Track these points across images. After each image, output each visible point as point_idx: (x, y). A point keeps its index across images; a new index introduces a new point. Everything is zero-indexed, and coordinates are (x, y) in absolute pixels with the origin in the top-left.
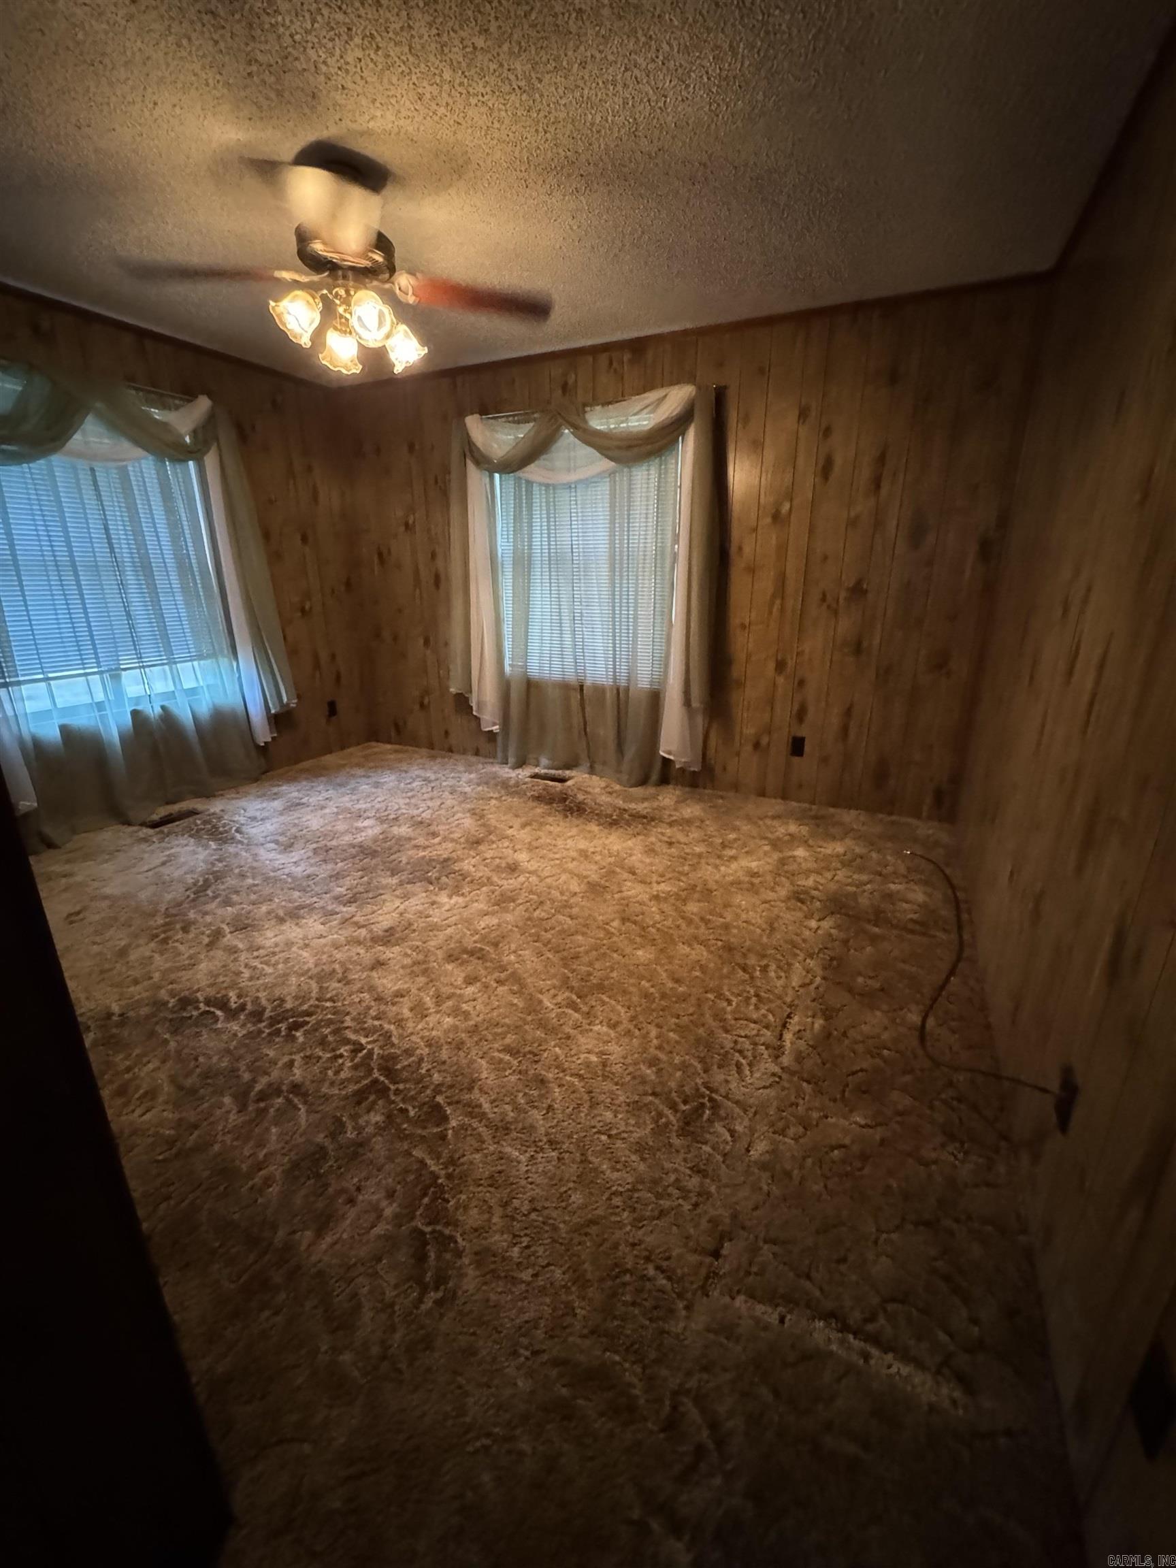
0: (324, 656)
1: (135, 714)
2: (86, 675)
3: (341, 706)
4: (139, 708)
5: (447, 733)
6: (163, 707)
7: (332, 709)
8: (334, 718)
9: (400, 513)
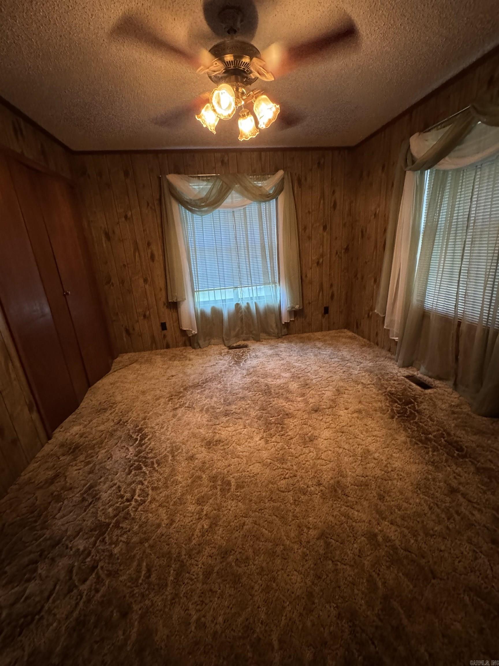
0: (326, 286)
1: (237, 304)
2: (220, 289)
3: (332, 310)
4: (239, 302)
5: (377, 334)
6: (248, 303)
7: (326, 310)
8: (327, 315)
9: (373, 208)
